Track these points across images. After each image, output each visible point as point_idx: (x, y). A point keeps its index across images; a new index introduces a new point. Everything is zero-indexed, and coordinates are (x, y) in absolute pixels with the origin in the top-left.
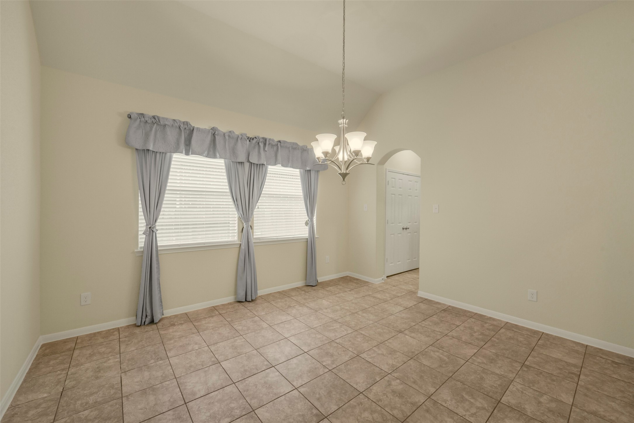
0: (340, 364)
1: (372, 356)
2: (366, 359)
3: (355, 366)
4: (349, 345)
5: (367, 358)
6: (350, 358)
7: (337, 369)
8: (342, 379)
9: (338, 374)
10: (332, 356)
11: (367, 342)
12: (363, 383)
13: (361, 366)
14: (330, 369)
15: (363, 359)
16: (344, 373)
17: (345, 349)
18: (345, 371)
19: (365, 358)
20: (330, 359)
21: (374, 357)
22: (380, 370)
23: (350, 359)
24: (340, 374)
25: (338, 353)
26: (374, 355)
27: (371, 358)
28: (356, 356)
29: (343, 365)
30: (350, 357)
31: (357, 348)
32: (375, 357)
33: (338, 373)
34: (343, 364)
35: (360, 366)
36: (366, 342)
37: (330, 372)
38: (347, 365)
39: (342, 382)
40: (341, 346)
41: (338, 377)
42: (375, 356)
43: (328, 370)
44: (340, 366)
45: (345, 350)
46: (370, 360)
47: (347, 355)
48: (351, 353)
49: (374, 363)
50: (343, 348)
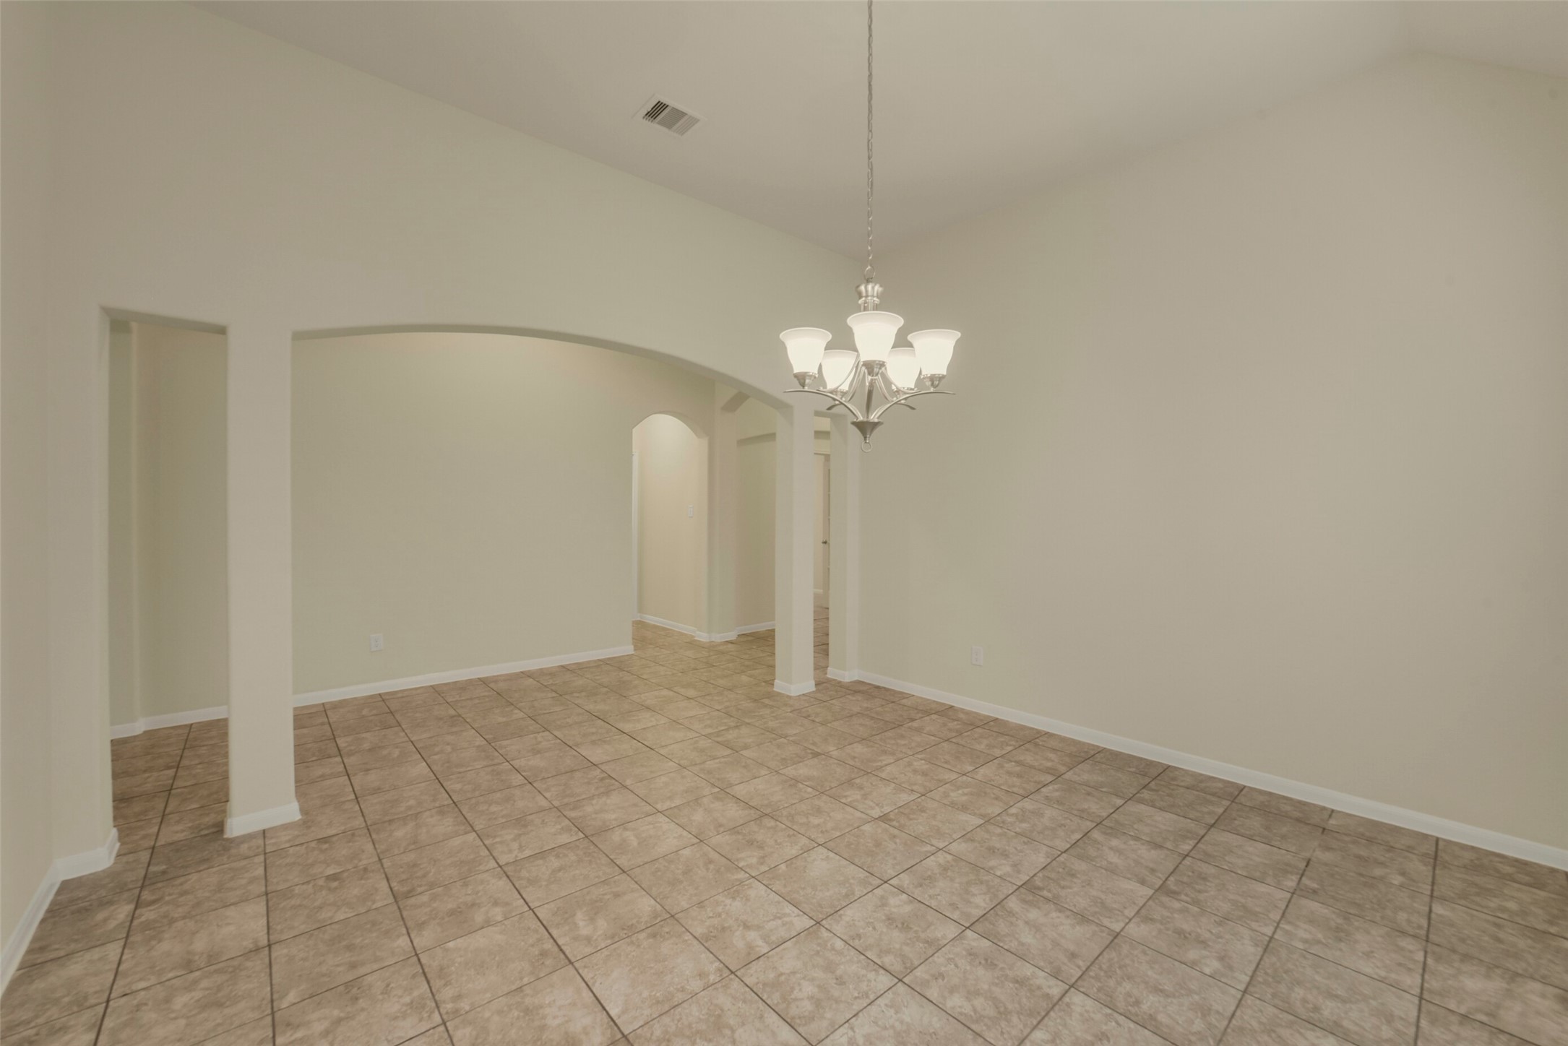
0: (866, 897)
1: (779, 922)
2: (796, 910)
3: (828, 894)
4: (843, 960)
5: (794, 915)
6: (839, 913)
7: (871, 885)
8: (857, 866)
9: (868, 874)
10: (889, 919)
11: (781, 974)
12: (814, 860)
13: (813, 892)
14: (886, 885)
15: (807, 911)
16: (853, 878)
17: (856, 943)
18: (852, 881)
19: (798, 916)
20: (893, 910)
21: (776, 918)
22: (770, 885)
23: (841, 912)
24: (862, 874)
25: (874, 928)
26: (772, 924)
27: (785, 915)
28: (824, 922)
29: (858, 894)
30: (840, 916)
31: (819, 948)
32: (772, 918)
33: (867, 877)
34: (859, 896)
35: (817, 893)
36: (783, 978)
37: (886, 879)
38: (847, 896)
39: (856, 861)
40: (869, 954)
41: (865, 869)
42: (772, 922)
43: (891, 882)
44: (865, 892)
45: (857, 941)
46: (789, 909)
47: (848, 922)
48: (838, 929)
49: (779, 902)
50: (861, 950)
